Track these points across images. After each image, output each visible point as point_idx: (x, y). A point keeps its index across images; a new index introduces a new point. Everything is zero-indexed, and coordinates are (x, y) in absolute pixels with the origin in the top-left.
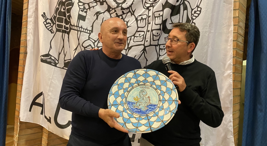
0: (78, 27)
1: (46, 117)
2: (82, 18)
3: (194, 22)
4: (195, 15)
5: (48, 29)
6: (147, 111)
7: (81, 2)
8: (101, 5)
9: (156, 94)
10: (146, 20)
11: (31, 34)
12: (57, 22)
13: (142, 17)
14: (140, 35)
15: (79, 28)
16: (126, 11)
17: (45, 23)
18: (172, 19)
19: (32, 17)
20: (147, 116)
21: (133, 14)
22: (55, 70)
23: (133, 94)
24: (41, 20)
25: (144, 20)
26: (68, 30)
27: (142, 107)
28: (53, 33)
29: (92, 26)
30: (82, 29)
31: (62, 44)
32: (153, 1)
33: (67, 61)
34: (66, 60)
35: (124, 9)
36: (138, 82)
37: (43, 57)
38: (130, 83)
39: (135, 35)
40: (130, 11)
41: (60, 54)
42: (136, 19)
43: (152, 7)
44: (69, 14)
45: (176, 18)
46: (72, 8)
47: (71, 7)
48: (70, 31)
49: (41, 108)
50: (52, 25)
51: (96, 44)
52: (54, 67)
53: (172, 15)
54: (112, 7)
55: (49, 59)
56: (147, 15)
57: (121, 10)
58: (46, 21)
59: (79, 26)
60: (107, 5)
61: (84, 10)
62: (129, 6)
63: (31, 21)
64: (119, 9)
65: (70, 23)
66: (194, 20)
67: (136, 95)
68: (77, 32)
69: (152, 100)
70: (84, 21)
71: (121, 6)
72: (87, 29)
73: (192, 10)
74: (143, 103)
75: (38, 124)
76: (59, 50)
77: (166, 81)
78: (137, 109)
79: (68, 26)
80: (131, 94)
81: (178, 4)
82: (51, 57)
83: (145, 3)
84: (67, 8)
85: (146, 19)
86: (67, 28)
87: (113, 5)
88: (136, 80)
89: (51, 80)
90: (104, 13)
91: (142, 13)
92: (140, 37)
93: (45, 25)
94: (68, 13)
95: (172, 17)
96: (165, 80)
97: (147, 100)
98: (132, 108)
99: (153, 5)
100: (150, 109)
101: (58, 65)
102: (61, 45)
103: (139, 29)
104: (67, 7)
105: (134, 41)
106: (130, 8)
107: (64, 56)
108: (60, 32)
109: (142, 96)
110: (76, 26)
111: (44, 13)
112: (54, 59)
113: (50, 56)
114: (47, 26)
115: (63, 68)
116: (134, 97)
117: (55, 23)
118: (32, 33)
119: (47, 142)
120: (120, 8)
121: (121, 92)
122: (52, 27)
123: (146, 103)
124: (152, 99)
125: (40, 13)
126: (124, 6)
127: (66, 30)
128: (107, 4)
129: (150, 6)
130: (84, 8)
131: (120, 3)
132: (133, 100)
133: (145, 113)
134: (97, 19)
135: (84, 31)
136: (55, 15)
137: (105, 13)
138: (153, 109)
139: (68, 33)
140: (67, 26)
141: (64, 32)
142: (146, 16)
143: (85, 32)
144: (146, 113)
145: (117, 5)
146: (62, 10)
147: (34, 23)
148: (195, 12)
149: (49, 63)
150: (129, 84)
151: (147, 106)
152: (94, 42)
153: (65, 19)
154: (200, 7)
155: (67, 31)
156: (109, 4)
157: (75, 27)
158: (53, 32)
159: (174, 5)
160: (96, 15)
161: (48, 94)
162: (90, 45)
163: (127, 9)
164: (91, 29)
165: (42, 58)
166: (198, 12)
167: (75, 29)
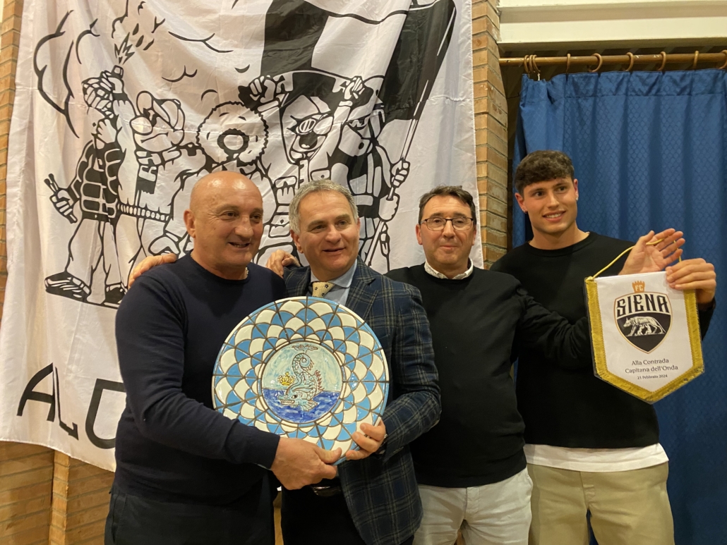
0: (138, 207)
1: (63, 425)
2: (145, 186)
3: (396, 192)
4: (398, 177)
5: (62, 213)
6: (314, 413)
7: (143, 150)
8: (189, 155)
9: (334, 364)
10: (294, 189)
11: (15, 225)
12: (86, 195)
13: (285, 183)
14: (282, 221)
15: (139, 209)
16: (249, 169)
17: (54, 199)
18: (351, 185)
19: (18, 186)
20: (317, 425)
21: (265, 175)
22: (84, 309)
23: (276, 367)
24: (44, 193)
25: (291, 188)
26: (112, 214)
27: (302, 402)
28: (75, 222)
29: (172, 204)
30: (148, 211)
31: (99, 248)
32: (308, 146)
33: (112, 288)
34: (109, 286)
35: (245, 164)
36: (286, 334)
37: (53, 280)
38: (267, 339)
39: (272, 223)
40: (257, 169)
41: (93, 271)
42: (274, 187)
43: (306, 161)
44: (115, 178)
45: (359, 182)
46: (122, 165)
47: (118, 161)
48: (118, 217)
49: (50, 405)
50: (71, 202)
51: (182, 244)
52: (81, 303)
53: (350, 176)
54: (216, 161)
55: (68, 284)
56: (296, 177)
57: (238, 166)
58: (56, 194)
59: (140, 205)
60: (204, 156)
61: (150, 168)
62: (255, 158)
63: (15, 195)
64: (233, 165)
65: (117, 200)
66: (397, 189)
67: (285, 369)
68: (135, 219)
69: (325, 381)
70: (151, 193)
71: (237, 158)
72: (159, 212)
73: (392, 166)
74: (304, 390)
75: (42, 444)
76: (91, 262)
77: (357, 329)
78: (289, 407)
79: (113, 205)
80: (272, 367)
81: (362, 152)
82: (71, 280)
83: (292, 152)
84: (108, 164)
85: (294, 185)
86: (110, 211)
87: (219, 155)
88: (282, 328)
89: (75, 335)
90: (198, 173)
91: (286, 173)
92: (284, 226)
93: (55, 204)
94: (111, 176)
95: (351, 181)
96: (355, 327)
97: (312, 381)
98: (276, 407)
99: (309, 155)
100: (323, 406)
101: (89, 299)
102: (97, 250)
103: (281, 209)
104: (109, 161)
105: (269, 236)
106: (258, 162)
107: (105, 275)
108: (94, 219)
109: (300, 370)
110: (134, 206)
111: (51, 176)
112: (80, 285)
113: (70, 278)
114: (59, 205)
115: (102, 305)
116: (280, 374)
117: (80, 199)
118: (18, 225)
119: (67, 488)
120: (235, 161)
121: (245, 366)
122: (72, 207)
123: (312, 389)
124: (324, 377)
125: (41, 175)
126: (244, 157)
127: (107, 214)
128: (204, 152)
129: (302, 159)
130: (151, 163)
131: (235, 152)
132: (279, 384)
133: (311, 418)
134: (182, 187)
135: (153, 216)
136: (78, 178)
137: (200, 175)
138: (328, 404)
139: (114, 223)
140: (108, 205)
141: (101, 218)
142: (295, 180)
143: (155, 219)
144: (314, 416)
145: (227, 156)
146: (96, 168)
147: (22, 198)
148: (398, 171)
149: (69, 294)
150: (265, 342)
151: (315, 399)
152: (176, 240)
153: (104, 189)
154: (407, 160)
155: (109, 216)
156: (208, 154)
157: (131, 209)
158: (75, 220)
159: (353, 155)
160: (179, 179)
161: (68, 369)
162: (168, 249)
163: (251, 164)
164: (168, 212)
165: (50, 282)
166: (404, 172)
167: (131, 213)
